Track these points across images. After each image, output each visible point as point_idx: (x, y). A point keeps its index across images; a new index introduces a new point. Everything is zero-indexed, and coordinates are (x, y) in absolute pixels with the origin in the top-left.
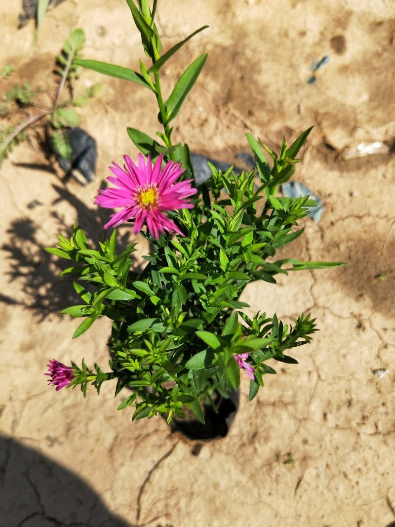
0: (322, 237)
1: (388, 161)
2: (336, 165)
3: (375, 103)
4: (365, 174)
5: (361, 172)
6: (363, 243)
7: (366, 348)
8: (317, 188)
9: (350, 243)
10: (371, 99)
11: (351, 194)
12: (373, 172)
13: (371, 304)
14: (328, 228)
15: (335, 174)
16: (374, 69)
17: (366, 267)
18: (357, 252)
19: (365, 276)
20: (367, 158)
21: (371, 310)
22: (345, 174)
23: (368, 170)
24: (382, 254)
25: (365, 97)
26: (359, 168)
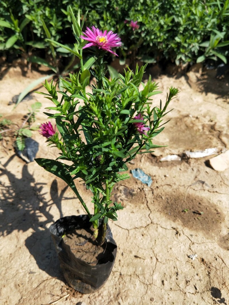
0: (153, 193)
1: (181, 163)
2: (157, 164)
3: (173, 142)
4: (171, 168)
5: (169, 167)
6: (174, 196)
7: (182, 244)
8: (148, 173)
9: (167, 196)
10: (170, 141)
11: (165, 176)
12: (175, 168)
13: (182, 223)
14: (155, 189)
15: (157, 167)
16: (171, 132)
17: (177, 207)
18: (171, 200)
19: (177, 211)
20: (171, 162)
21: (183, 226)
22: (161, 168)
23: (172, 167)
24: (184, 201)
25: (168, 140)
26: (167, 166)
